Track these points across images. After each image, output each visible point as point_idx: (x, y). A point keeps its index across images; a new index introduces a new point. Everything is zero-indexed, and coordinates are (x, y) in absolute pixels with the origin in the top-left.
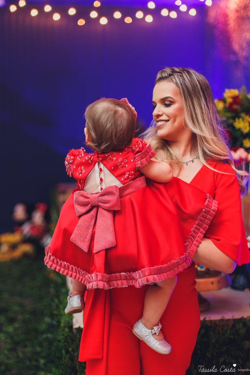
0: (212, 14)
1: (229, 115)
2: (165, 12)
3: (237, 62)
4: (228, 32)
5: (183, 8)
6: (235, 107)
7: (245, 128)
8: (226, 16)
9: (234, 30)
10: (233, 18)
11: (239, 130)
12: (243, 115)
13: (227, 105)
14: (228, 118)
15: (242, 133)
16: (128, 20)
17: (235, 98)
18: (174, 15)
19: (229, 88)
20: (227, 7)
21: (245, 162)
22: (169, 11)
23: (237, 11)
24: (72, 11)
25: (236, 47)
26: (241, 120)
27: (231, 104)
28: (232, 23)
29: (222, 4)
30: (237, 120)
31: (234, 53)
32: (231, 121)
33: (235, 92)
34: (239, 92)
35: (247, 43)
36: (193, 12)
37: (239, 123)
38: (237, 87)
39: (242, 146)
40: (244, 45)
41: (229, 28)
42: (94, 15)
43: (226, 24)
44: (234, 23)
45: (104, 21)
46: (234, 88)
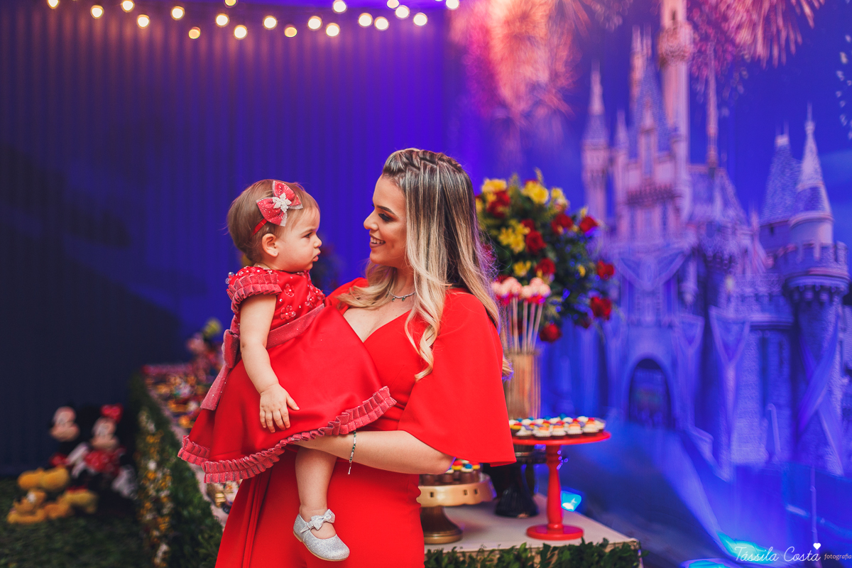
0: (459, 27)
1: (490, 222)
2: (365, 20)
3: (508, 122)
4: (490, 63)
5: (403, 12)
6: (501, 209)
7: (517, 244)
8: (486, 31)
9: (502, 59)
10: (500, 36)
11: (508, 247)
12: (513, 222)
13: (488, 206)
14: (489, 227)
15: (512, 251)
16: (291, 32)
17: (501, 195)
18: (382, 24)
19: (491, 177)
20: (487, 14)
21: (517, 299)
22: (374, 17)
23: (508, 23)
24: (178, 13)
25: (506, 92)
26: (510, 231)
27: (494, 205)
28: (498, 47)
29: (479, 8)
30: (504, 231)
31: (503, 104)
32: (494, 232)
33: (500, 184)
34: (507, 184)
35: (527, 85)
36: (421, 20)
37: (508, 236)
38: (504, 176)
39: (511, 274)
40: (523, 88)
41: (492, 56)
42: (222, 20)
43: (486, 46)
44: (502, 45)
45: (241, 32)
46: (499, 178)
